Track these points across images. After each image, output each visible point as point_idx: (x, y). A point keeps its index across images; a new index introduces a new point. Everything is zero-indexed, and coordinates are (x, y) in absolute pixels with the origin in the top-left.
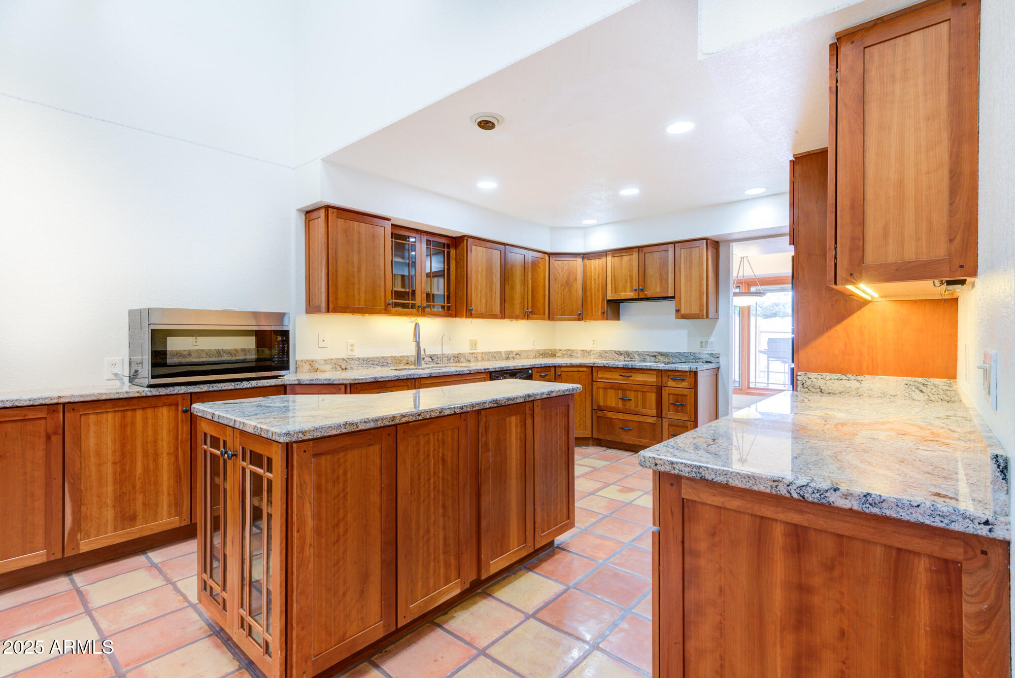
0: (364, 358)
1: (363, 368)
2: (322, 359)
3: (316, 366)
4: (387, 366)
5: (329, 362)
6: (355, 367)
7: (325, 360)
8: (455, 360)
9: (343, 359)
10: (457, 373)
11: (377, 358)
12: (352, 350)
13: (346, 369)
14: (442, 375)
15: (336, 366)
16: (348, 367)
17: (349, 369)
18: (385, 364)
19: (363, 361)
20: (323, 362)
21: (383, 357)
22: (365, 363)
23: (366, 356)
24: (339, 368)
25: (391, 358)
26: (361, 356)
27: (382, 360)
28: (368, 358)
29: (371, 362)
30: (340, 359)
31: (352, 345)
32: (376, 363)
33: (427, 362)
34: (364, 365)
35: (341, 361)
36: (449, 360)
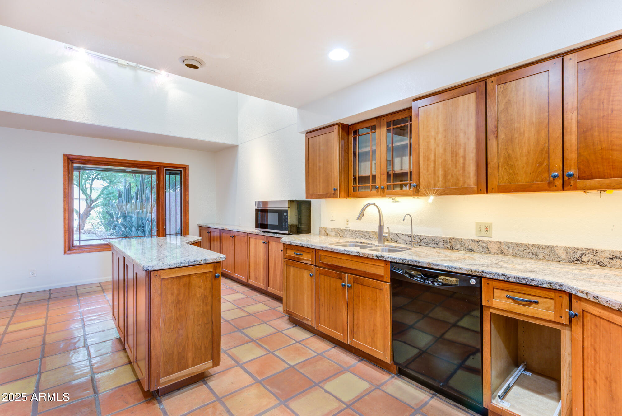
0: (353, 230)
1: (353, 238)
2: (330, 228)
3: (327, 232)
4: (369, 239)
5: (333, 230)
6: (348, 236)
7: (331, 229)
8: (447, 245)
9: (341, 230)
10: (346, 253)
11: (362, 231)
12: (347, 224)
13: (342, 236)
14: (332, 251)
15: (338, 234)
16: (344, 235)
17: (344, 237)
18: (368, 237)
19: (352, 233)
20: (330, 230)
21: (366, 231)
22: (354, 234)
23: (355, 229)
24: (338, 235)
25: (373, 233)
26: (351, 229)
27: (366, 234)
28: (356, 231)
29: (358, 234)
30: (339, 229)
31: (348, 220)
32: (361, 235)
33: (407, 242)
34: (353, 236)
35: (340, 231)
36: (437, 244)
